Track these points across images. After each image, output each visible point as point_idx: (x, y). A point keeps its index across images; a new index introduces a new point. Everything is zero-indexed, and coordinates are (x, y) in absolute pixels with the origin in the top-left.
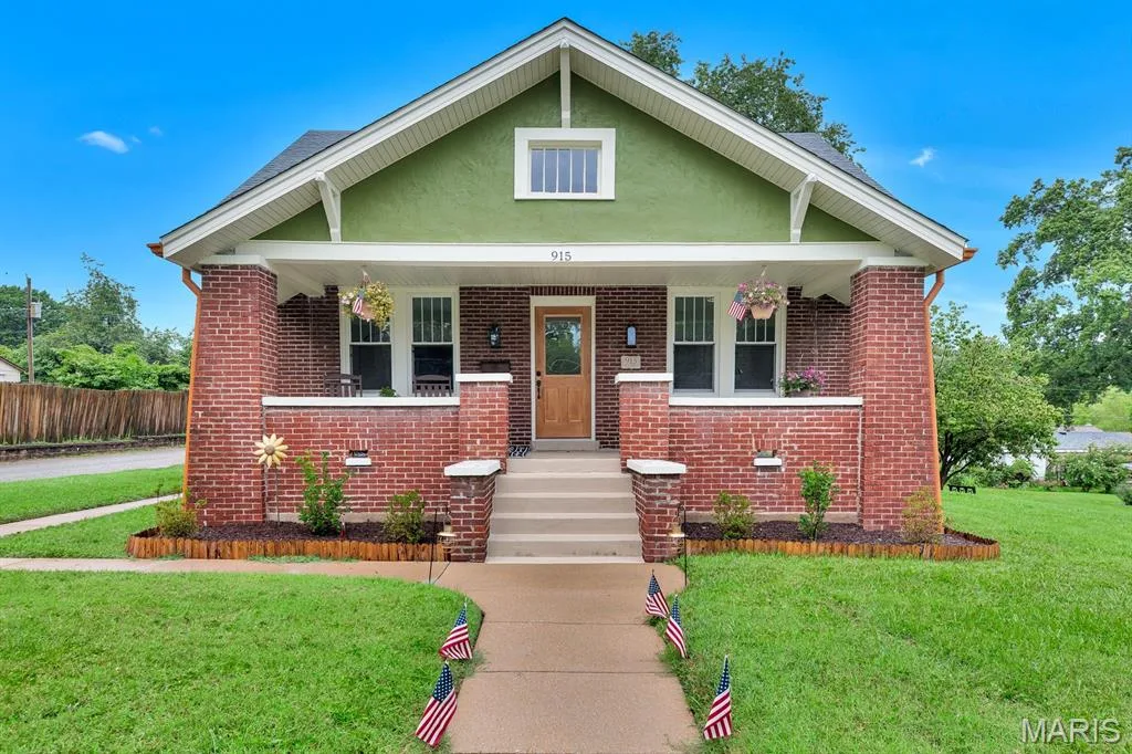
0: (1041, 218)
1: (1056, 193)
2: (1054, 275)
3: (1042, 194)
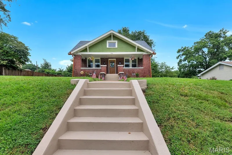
0: (183, 52)
1: (184, 49)
2: (185, 60)
3: (183, 49)
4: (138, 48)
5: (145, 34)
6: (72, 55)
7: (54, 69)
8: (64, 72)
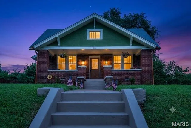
4: (133, 40)
5: (144, 18)
6: (35, 51)
7: (5, 71)
8: (22, 75)
